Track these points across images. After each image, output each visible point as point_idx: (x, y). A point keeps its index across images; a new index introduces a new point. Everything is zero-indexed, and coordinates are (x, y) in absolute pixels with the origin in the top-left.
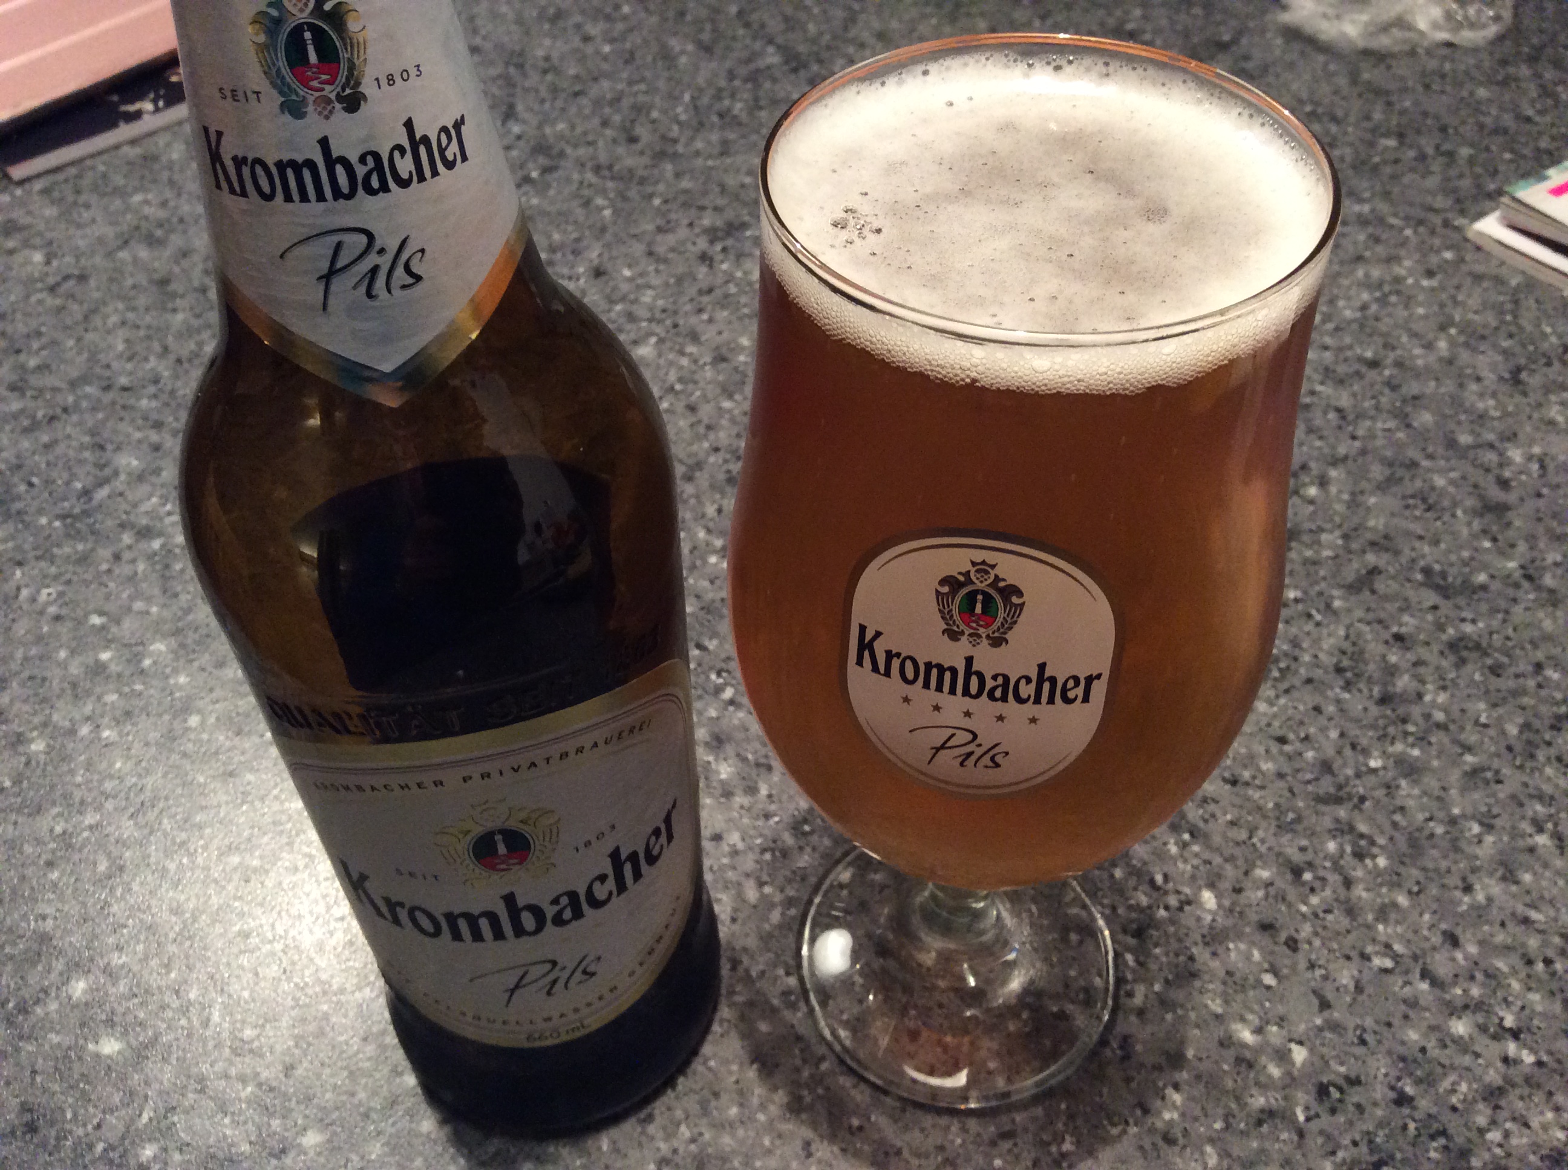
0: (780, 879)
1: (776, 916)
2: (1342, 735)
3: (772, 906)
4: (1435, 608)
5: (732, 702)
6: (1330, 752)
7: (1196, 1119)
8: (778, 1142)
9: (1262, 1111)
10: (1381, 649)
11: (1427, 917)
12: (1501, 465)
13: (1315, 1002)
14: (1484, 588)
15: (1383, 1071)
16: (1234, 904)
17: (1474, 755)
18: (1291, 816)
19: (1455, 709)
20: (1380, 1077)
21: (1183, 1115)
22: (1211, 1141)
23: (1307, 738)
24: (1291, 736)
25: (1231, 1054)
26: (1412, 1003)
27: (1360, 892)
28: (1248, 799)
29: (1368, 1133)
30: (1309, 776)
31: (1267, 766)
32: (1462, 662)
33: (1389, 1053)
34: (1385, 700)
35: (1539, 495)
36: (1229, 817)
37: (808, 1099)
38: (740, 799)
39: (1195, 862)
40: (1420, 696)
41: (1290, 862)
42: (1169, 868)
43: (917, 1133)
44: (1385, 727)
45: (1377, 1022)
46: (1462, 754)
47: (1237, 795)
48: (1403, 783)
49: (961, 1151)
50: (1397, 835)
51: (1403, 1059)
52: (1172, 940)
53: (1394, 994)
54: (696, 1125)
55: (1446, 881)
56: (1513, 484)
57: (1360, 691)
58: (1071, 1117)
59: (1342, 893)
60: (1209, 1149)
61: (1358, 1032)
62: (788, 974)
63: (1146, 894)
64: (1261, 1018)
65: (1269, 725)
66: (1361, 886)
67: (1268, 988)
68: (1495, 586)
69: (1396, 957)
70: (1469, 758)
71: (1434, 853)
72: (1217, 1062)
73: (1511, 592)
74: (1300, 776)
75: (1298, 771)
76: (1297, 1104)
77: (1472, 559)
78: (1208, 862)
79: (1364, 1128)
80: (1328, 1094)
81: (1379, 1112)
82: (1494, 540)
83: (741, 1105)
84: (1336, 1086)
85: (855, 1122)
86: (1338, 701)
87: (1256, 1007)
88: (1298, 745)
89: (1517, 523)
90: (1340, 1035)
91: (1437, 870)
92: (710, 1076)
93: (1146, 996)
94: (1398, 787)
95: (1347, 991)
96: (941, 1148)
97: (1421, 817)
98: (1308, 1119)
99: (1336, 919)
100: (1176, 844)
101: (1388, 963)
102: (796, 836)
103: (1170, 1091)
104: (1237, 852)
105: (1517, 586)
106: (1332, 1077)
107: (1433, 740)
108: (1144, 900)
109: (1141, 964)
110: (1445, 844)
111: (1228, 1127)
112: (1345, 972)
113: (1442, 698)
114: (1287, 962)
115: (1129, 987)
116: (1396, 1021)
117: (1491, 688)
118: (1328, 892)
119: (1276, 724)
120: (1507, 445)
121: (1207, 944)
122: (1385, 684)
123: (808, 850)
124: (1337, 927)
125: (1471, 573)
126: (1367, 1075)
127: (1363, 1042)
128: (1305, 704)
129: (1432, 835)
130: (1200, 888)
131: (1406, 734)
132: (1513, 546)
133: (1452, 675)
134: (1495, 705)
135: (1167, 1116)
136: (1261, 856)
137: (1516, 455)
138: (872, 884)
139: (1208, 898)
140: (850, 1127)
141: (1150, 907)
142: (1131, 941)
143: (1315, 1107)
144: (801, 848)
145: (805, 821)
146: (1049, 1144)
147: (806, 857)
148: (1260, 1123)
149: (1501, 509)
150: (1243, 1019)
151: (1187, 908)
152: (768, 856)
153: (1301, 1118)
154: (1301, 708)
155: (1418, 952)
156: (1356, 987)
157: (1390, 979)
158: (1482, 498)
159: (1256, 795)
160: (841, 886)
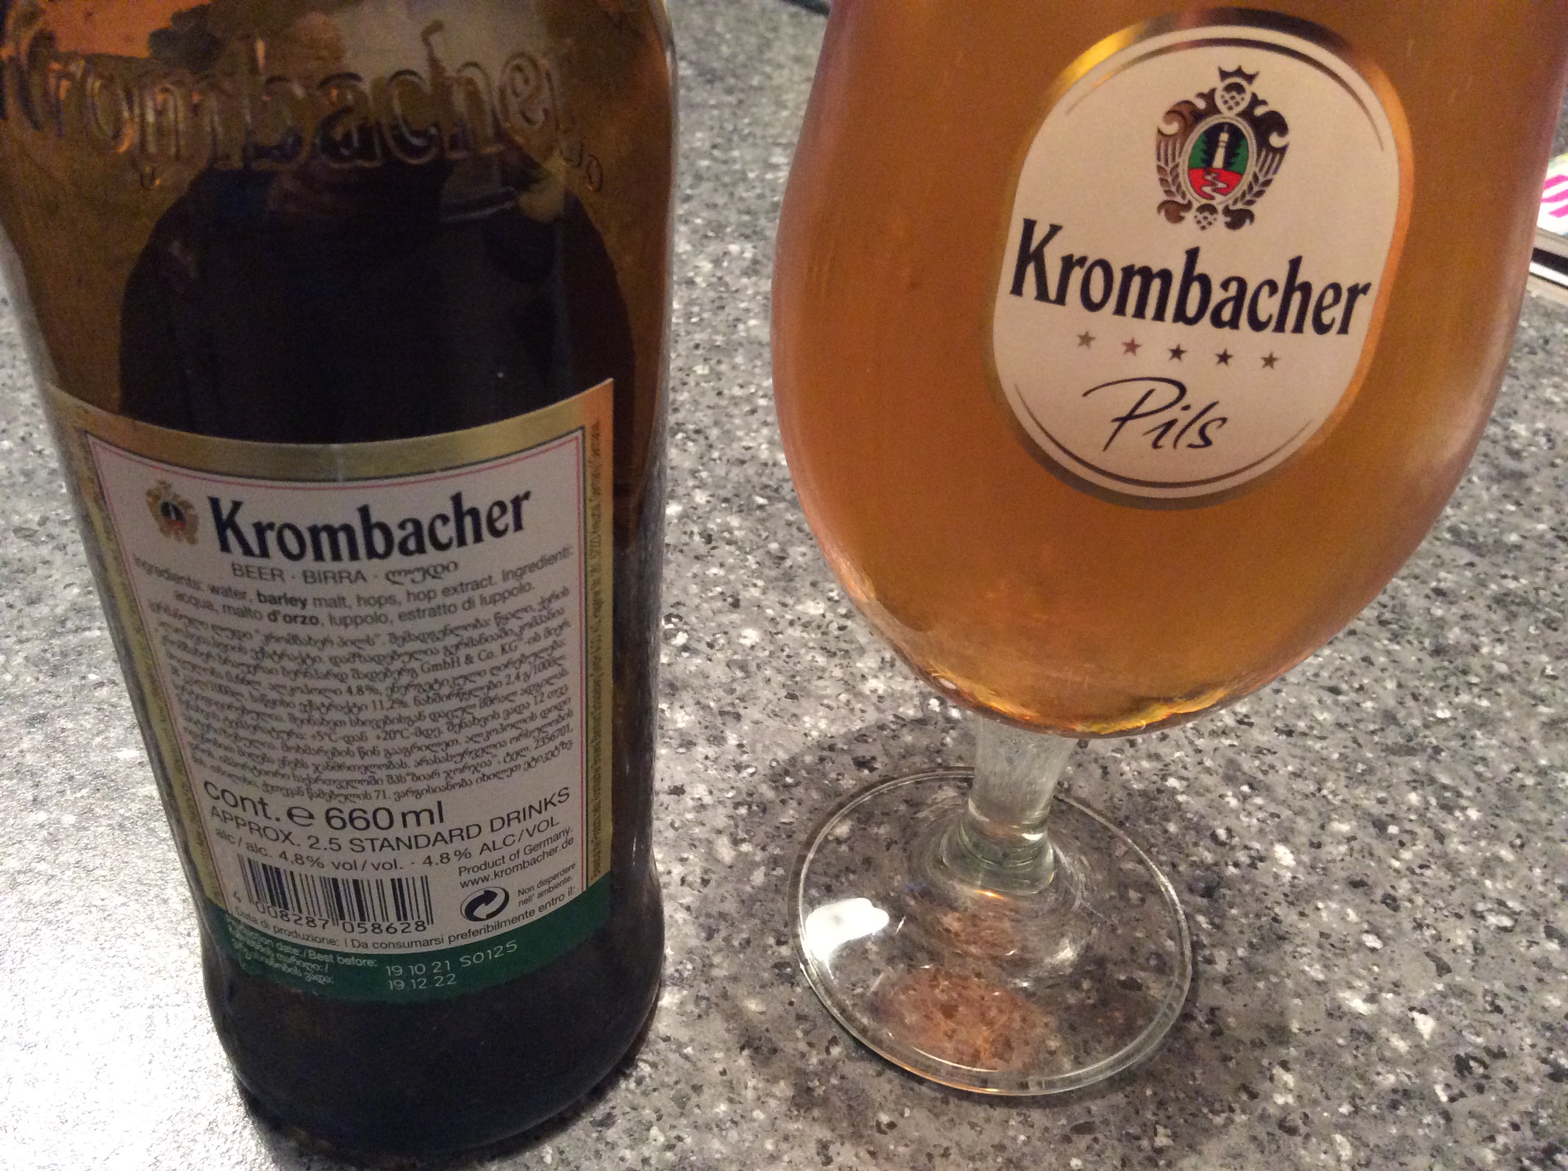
0: (760, 837)
1: (758, 877)
2: (1400, 686)
3: (756, 865)
4: (1471, 564)
5: (685, 648)
6: (1391, 703)
7: (1315, 1102)
8: (784, 1146)
9: (1395, 1091)
10: (1423, 603)
11: (1537, 871)
12: (1507, 438)
13: (1432, 966)
14: (1518, 547)
15: (1528, 1041)
16: (1315, 859)
17: (1549, 706)
18: (1360, 767)
19: (1516, 660)
20: (1527, 1049)
21: (1299, 1097)
22: (1341, 1128)
23: (1361, 688)
24: (1344, 687)
25: (1343, 1025)
26: (1544, 964)
27: (1455, 845)
28: (1309, 750)
29: (1528, 1114)
30: (1372, 727)
31: (1323, 716)
32: (1512, 617)
33: (1531, 1020)
34: (1438, 651)
35: (1553, 465)
36: (1290, 768)
37: (820, 1091)
38: (702, 749)
39: (1261, 815)
40: (1476, 648)
41: (1369, 814)
42: (1231, 822)
43: (965, 1128)
44: (1446, 677)
45: (1507, 986)
46: (1535, 705)
47: (1295, 745)
48: (1478, 734)
49: (1026, 1150)
50: (1483, 786)
51: (1549, 1027)
52: (1249, 899)
53: (1522, 956)
54: (673, 1127)
55: (1550, 834)
56: (1525, 454)
57: (1409, 642)
58: (1161, 1104)
59: (1436, 846)
60: (1338, 1138)
61: (1489, 999)
62: (779, 943)
63: (1209, 850)
64: (1370, 984)
65: (1316, 675)
66: (1456, 840)
67: (1373, 950)
68: (1529, 545)
69: (1512, 914)
70: (1542, 709)
71: (1530, 803)
72: (1326, 1035)
73: (1546, 551)
74: (1362, 726)
75: (1358, 721)
76: (1435, 1083)
77: (1498, 520)
78: (1274, 815)
79: (1522, 1108)
80: (1469, 1069)
81: (1536, 1090)
82: (1518, 504)
83: (731, 1101)
84: (1475, 1059)
85: (885, 1118)
86: (1388, 653)
87: (1364, 973)
88: (1353, 695)
89: (1537, 489)
90: (1469, 1002)
91: (1537, 822)
92: (687, 1065)
93: (1230, 962)
94: (1473, 738)
95: (1465, 953)
96: (1001, 1148)
97: (1506, 768)
98: (1452, 1099)
99: (1435, 874)
100: (1235, 796)
101: (1507, 922)
102: (776, 788)
103: (1277, 1071)
104: (1308, 804)
105: (1553, 546)
106: (1470, 1049)
107: (1500, 691)
108: (1209, 857)
109: (1217, 927)
110: (1541, 795)
111: (1356, 1110)
112: (1459, 932)
113: (1499, 650)
114: (1388, 921)
115: (1207, 952)
116: (1530, 986)
117: (1551, 641)
118: (1420, 847)
119: (1325, 674)
120: (1510, 420)
121: (1292, 903)
122: (1436, 636)
123: (793, 803)
124: (1438, 883)
125: (1502, 532)
126: (1510, 1045)
127: (1498, 1010)
128: (1352, 655)
129: (1523, 787)
130: (1272, 844)
131: (1470, 685)
132: (1538, 510)
133: (1506, 628)
134: (1558, 658)
135: (1280, 1100)
136: (1335, 809)
137: (1520, 429)
138: (876, 839)
139: (1283, 854)
140: (879, 1124)
141: (1216, 864)
142: (1202, 902)
143: (1458, 1086)
144: (783, 802)
145: (787, 773)
146: (1138, 1138)
147: (791, 812)
148: (1394, 1105)
149: (1518, 476)
150: (1351, 987)
151: (1260, 865)
152: (743, 811)
153: (1444, 1098)
154: (1349, 658)
155: (1537, 909)
156: (1475, 948)
157: (1511, 939)
158: (1496, 467)
159: (1318, 746)
160: (839, 841)
